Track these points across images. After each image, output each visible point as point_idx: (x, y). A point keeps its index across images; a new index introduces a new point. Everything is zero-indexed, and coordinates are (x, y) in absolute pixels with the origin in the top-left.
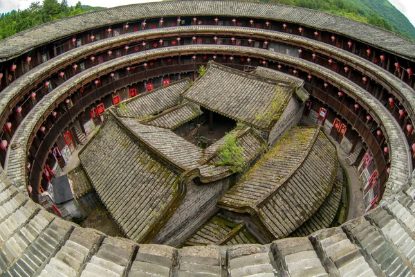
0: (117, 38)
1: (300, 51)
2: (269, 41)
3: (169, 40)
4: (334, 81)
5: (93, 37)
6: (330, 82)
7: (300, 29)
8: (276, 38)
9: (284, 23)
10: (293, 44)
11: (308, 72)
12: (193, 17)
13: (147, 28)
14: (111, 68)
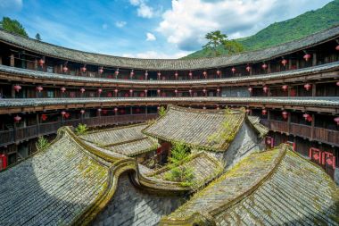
0: (91, 79)
1: (250, 89)
2: (221, 88)
3: (139, 92)
4: (293, 105)
5: (66, 69)
6: (289, 108)
7: (248, 68)
8: (227, 83)
9: (231, 67)
10: (243, 84)
11: (261, 106)
12: (158, 71)
13: (119, 77)
14: (81, 103)
